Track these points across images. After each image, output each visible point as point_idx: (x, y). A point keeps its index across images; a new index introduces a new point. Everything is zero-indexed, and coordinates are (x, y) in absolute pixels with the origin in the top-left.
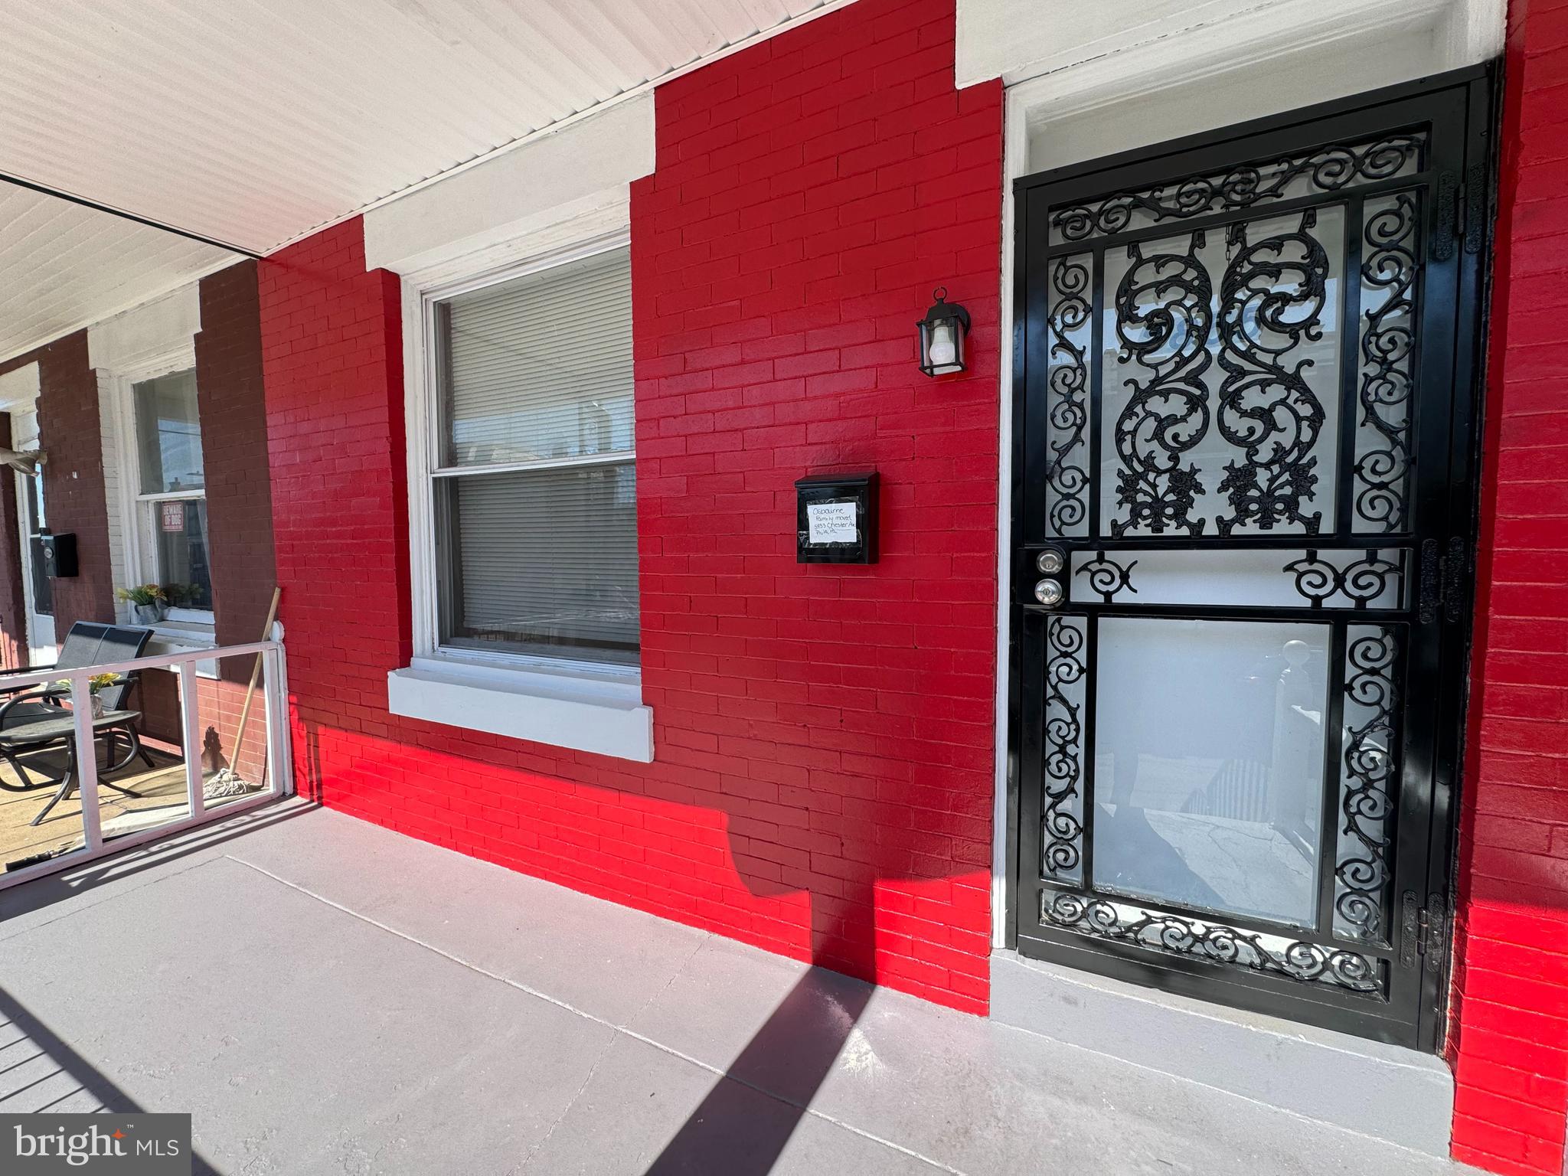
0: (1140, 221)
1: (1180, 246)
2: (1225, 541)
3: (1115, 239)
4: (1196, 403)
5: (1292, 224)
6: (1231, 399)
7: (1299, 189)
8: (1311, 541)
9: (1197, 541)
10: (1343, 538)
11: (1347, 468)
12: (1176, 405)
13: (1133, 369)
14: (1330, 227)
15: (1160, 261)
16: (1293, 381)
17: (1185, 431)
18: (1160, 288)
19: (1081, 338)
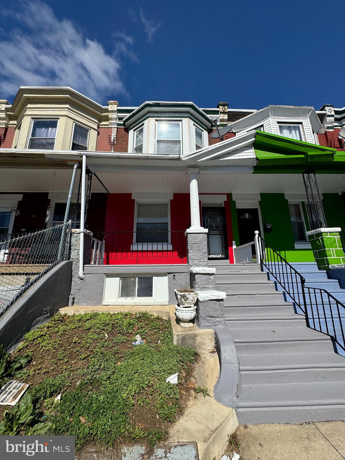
0: (209, 211)
1: (211, 213)
2: (215, 230)
3: (208, 212)
4: (213, 222)
5: (217, 213)
6: (215, 222)
7: (217, 211)
8: (219, 230)
9: (214, 230)
10: (221, 230)
11: (221, 226)
12: (212, 222)
13: (209, 220)
14: (218, 213)
15: (210, 213)
16: (218, 221)
17: (213, 223)
18: (211, 215)
19: (206, 217)
